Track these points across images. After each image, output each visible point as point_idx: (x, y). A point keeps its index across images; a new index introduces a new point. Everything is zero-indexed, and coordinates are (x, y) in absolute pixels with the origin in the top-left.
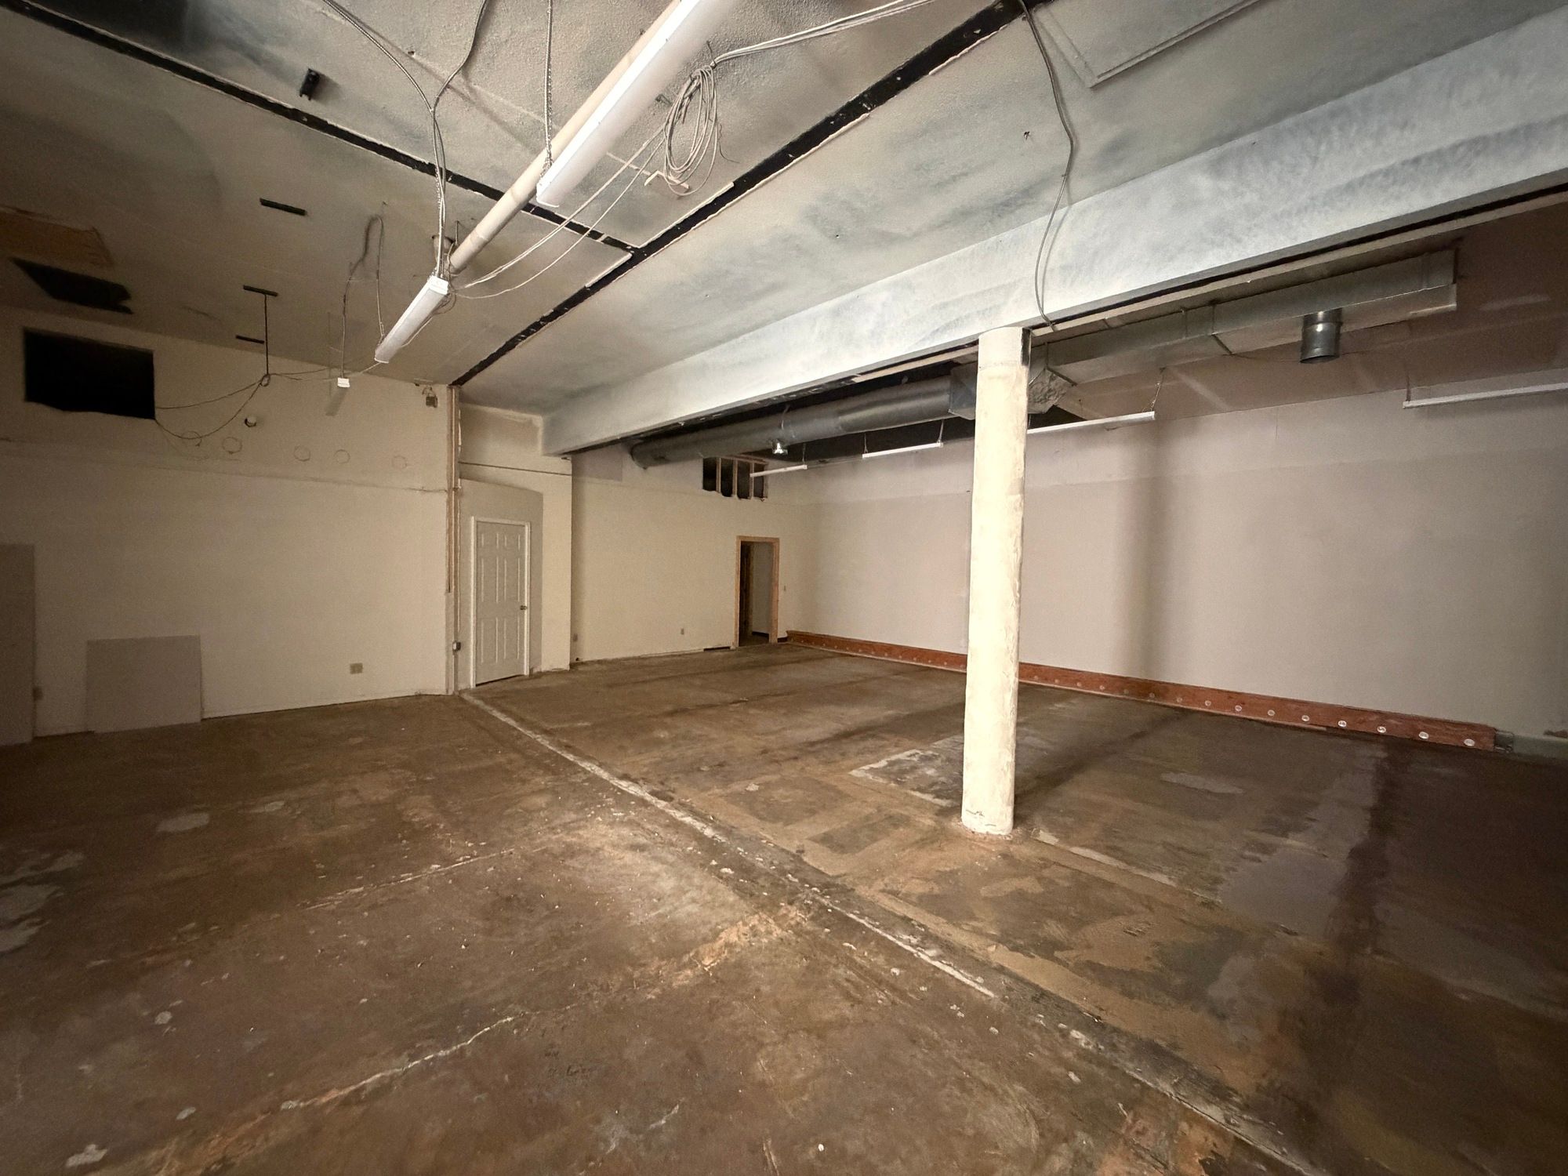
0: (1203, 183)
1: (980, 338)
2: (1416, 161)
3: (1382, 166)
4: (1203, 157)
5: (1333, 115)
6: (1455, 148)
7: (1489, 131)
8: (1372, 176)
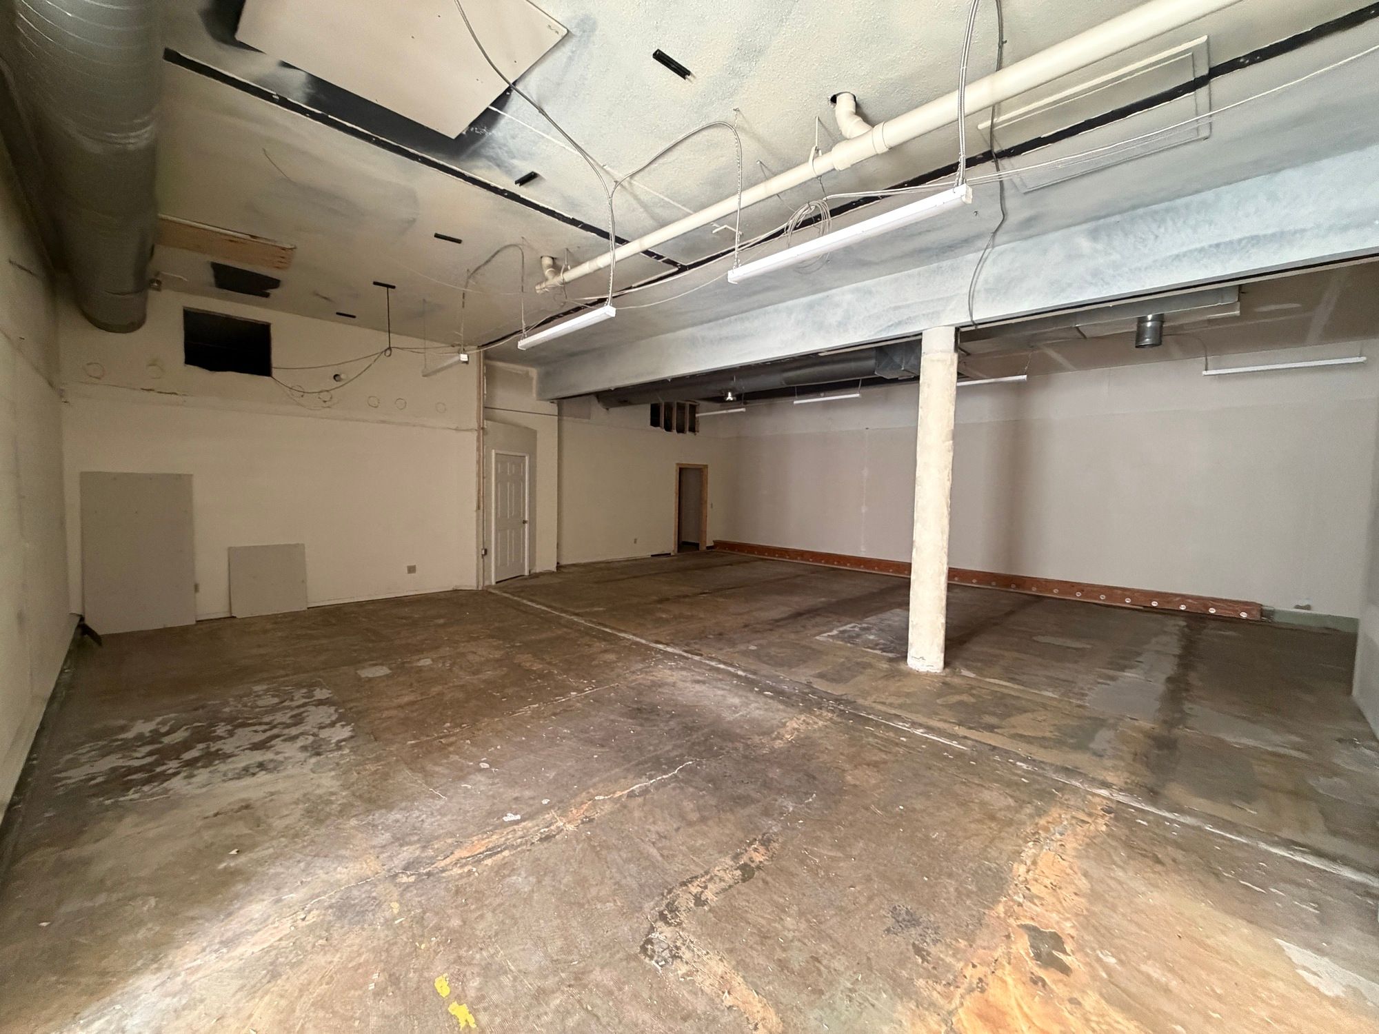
0: (1084, 244)
1: (924, 332)
2: (1218, 245)
3: (1198, 246)
4: (1085, 226)
5: (1167, 210)
6: (1240, 241)
7: (1261, 233)
8: (1191, 251)
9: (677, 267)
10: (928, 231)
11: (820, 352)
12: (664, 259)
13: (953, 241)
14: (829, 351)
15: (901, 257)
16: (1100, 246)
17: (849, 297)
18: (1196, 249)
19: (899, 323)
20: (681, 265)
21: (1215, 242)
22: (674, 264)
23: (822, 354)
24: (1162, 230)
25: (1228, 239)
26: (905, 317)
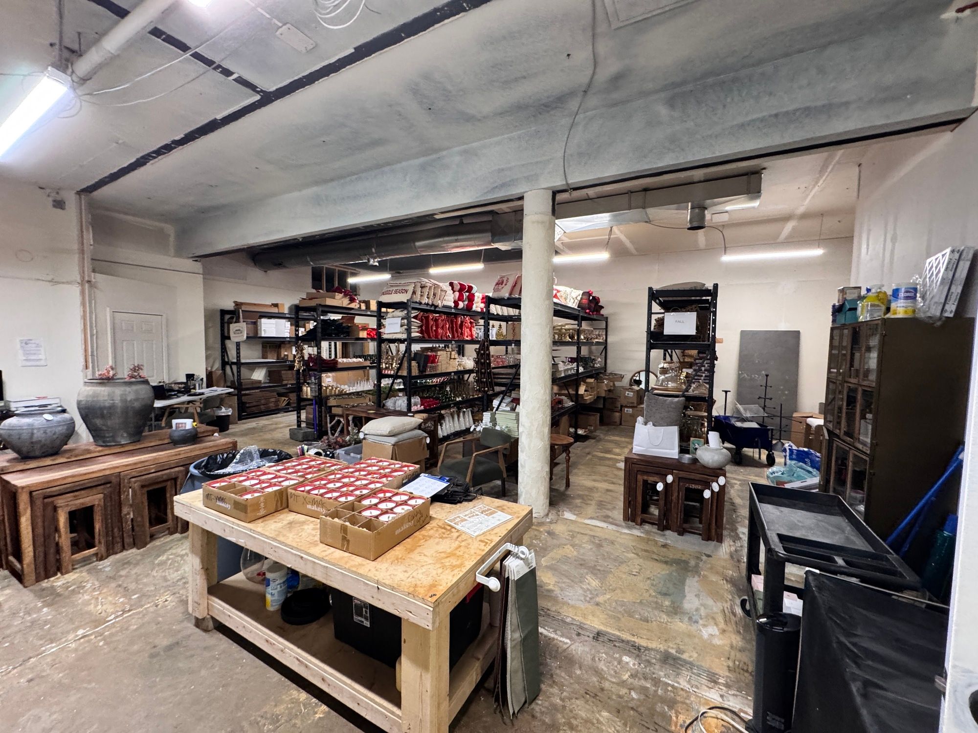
1: (525, 195)
2: (776, 115)
3: (760, 115)
4: (663, 95)
7: (813, 104)
8: (753, 120)
9: (258, 92)
10: (524, 77)
11: (435, 214)
12: (235, 76)
13: (548, 97)
14: (442, 213)
15: (502, 114)
16: (676, 114)
17: (457, 159)
18: (758, 119)
19: (503, 185)
20: (262, 91)
21: (774, 112)
22: (252, 87)
23: (437, 217)
24: (729, 100)
25: (785, 110)
26: (508, 179)
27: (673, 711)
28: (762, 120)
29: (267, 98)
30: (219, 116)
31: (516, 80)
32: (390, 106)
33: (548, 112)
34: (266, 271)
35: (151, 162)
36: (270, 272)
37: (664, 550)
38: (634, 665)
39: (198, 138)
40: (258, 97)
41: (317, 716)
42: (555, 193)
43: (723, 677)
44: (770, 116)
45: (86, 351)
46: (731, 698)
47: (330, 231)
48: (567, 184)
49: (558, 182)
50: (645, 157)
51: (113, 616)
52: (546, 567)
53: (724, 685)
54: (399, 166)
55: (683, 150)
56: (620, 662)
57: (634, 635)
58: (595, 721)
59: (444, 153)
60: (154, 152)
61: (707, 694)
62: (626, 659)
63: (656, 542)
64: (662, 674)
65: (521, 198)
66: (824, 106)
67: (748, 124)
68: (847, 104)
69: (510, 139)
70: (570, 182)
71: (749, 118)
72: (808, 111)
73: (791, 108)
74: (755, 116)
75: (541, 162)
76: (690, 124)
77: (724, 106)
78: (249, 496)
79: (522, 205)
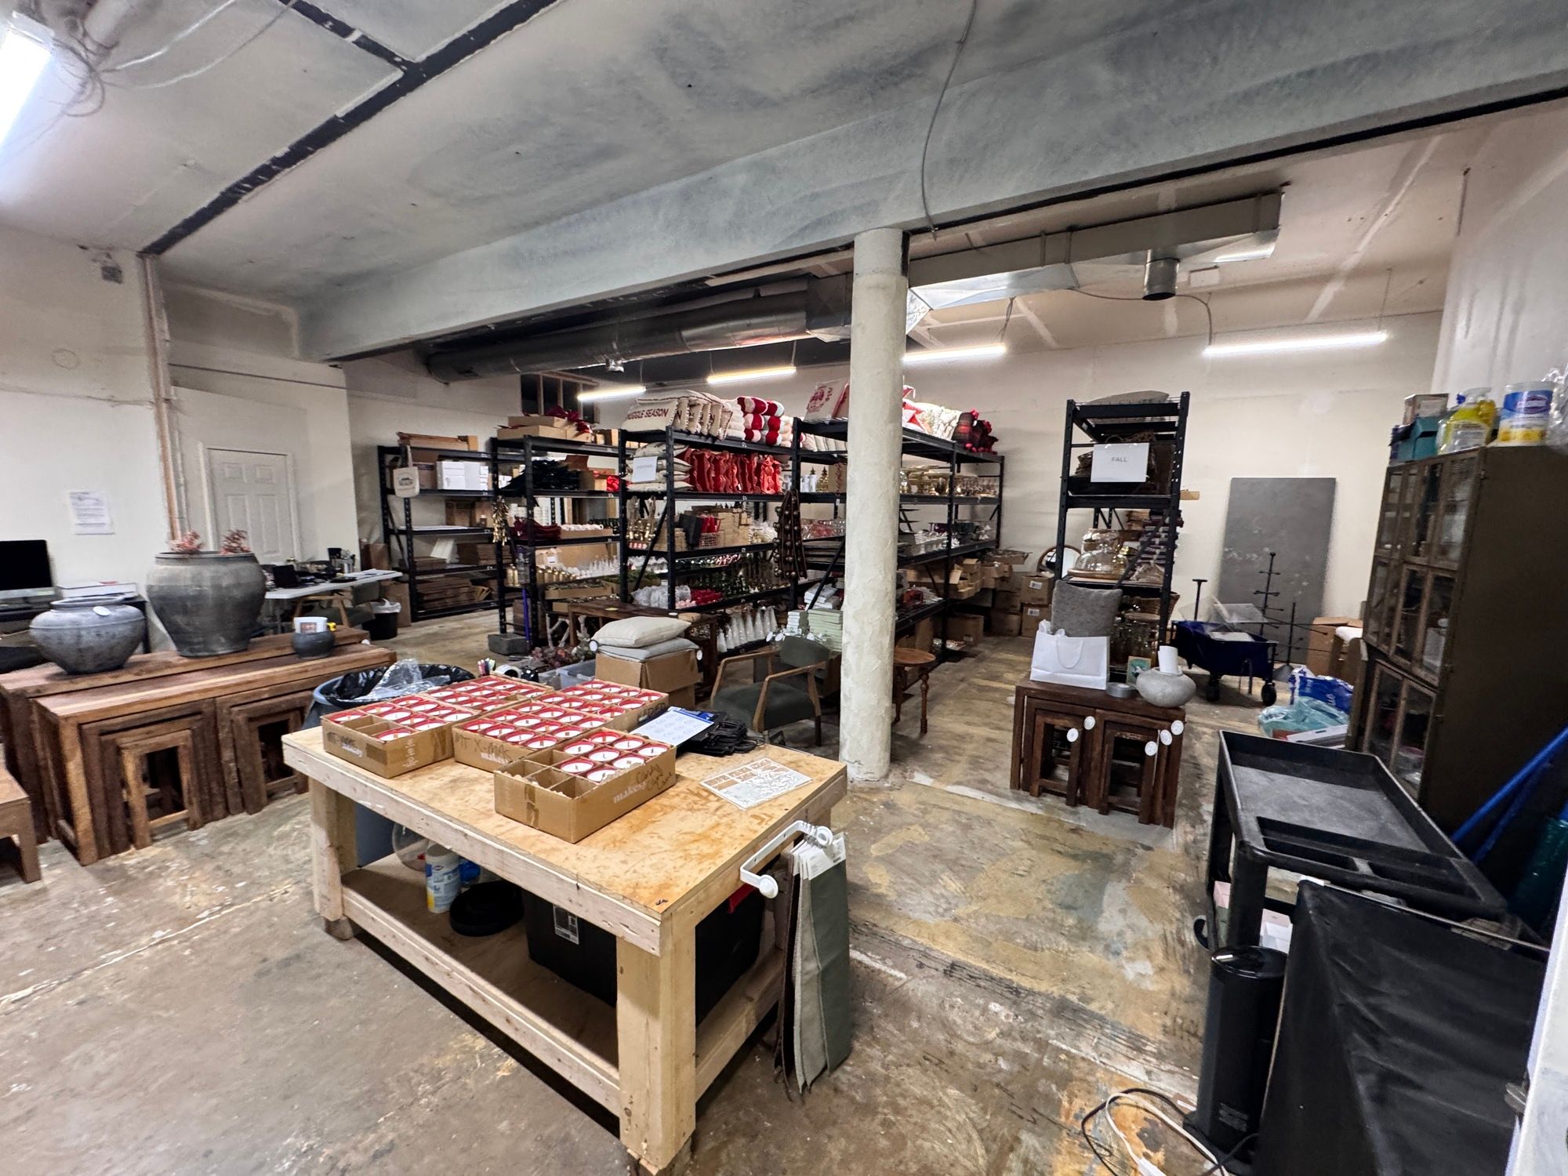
1: (856, 240)
2: (1311, 73)
4: (1102, 44)
5: (1235, 10)
8: (1268, 85)
9: (398, 65)
10: (850, 18)
11: (707, 278)
12: (356, 36)
13: (895, 56)
14: (719, 275)
15: (815, 91)
16: (1124, 80)
17: (741, 179)
18: (1277, 81)
19: (819, 223)
20: (404, 62)
21: (1306, 67)
22: (387, 55)
23: (712, 283)
24: (1224, 47)
25: (1328, 60)
26: (826, 213)
27: (1066, 1093)
28: (1283, 83)
29: (415, 76)
30: (341, 112)
31: (837, 23)
32: (621, 82)
33: (896, 84)
34: (447, 384)
35: (245, 198)
36: (452, 385)
37: (1074, 836)
38: (1007, 1016)
39: (311, 153)
40: (398, 74)
41: (500, 1074)
42: (907, 236)
43: (1153, 1043)
44: (1299, 75)
45: (170, 511)
46: (1163, 1076)
47: (539, 312)
48: (929, 218)
49: (913, 215)
50: (1066, 160)
51: (206, 913)
52: (878, 858)
53: (1153, 1055)
54: (644, 194)
55: (1135, 146)
56: (985, 1010)
57: (1011, 971)
58: (936, 1102)
59: (719, 169)
60: (246, 180)
61: (1125, 1069)
62: (994, 1007)
63: (1061, 823)
64: (1052, 1033)
65: (850, 246)
66: (1402, 51)
67: (1259, 91)
68: (1449, 43)
69: (834, 139)
70: (932, 213)
71: (1260, 81)
72: (1371, 63)
73: (1342, 56)
74: (1270, 77)
75: (882, 178)
76: (1150, 98)
77: (1215, 60)
78: (389, 738)
79: (852, 259)
